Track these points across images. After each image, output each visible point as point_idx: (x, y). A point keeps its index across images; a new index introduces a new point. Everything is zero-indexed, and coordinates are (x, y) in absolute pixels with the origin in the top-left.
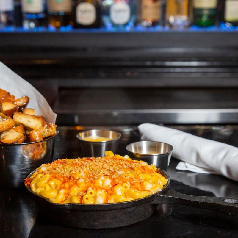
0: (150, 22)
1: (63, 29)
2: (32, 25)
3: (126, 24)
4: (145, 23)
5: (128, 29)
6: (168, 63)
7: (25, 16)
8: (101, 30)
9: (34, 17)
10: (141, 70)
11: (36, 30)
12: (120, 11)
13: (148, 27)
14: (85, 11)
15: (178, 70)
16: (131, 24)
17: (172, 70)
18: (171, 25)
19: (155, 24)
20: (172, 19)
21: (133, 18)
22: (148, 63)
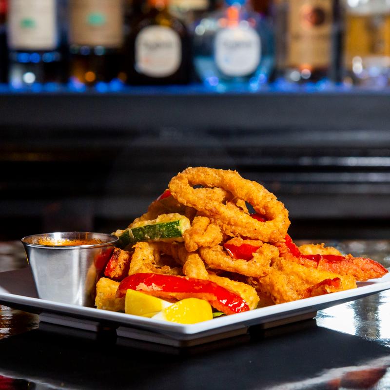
0: (307, 72)
1: (102, 88)
2: (30, 78)
3: (250, 77)
4: (294, 76)
5: (255, 86)
6: (353, 161)
7: (15, 56)
8: (192, 90)
9: (35, 58)
10: (290, 177)
11: (37, 89)
12: (237, 45)
13: (302, 81)
14: (156, 46)
15: (375, 177)
16: (262, 76)
17: (360, 177)
18: (355, 80)
19: (317, 75)
20: (357, 66)
21: (268, 62)
22: (306, 161)
